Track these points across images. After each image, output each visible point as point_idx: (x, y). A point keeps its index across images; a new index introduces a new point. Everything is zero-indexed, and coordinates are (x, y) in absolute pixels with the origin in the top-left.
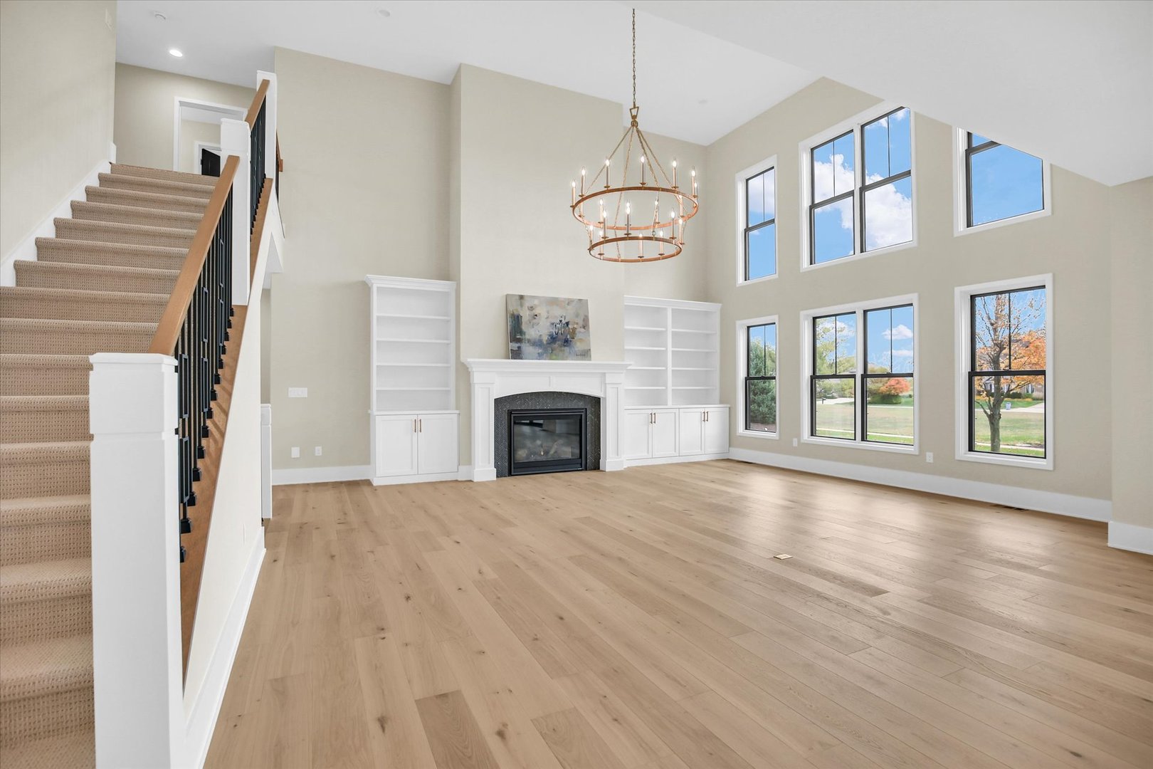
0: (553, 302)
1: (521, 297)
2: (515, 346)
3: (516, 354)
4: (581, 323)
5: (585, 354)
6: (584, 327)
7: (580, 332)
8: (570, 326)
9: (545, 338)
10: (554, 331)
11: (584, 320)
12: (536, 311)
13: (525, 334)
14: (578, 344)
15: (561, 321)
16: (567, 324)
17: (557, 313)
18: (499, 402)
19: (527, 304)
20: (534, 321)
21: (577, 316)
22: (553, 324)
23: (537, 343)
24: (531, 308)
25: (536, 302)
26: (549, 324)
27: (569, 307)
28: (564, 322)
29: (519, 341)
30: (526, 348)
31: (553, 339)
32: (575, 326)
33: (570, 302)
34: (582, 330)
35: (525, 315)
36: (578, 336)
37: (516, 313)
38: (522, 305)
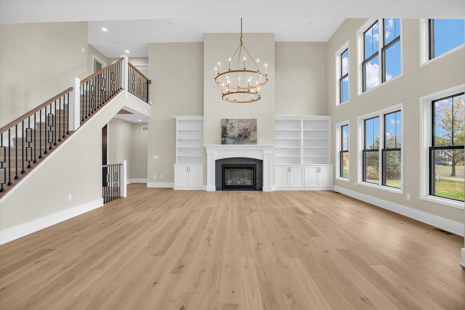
0: (241, 121)
1: (227, 120)
2: (224, 139)
3: (224, 142)
4: (253, 128)
5: (255, 142)
6: (254, 131)
7: (252, 133)
8: (248, 130)
9: (236, 136)
10: (240, 133)
11: (254, 127)
12: (233, 125)
13: (228, 134)
14: (251, 138)
15: (244, 128)
16: (247, 129)
17: (242, 125)
18: (217, 161)
19: (230, 122)
20: (232, 129)
21: (251, 126)
22: (240, 130)
23: (233, 138)
24: (231, 124)
25: (233, 121)
26: (238, 130)
27: (247, 123)
28: (245, 129)
29: (225, 137)
30: (228, 140)
31: (240, 136)
32: (250, 130)
33: (248, 120)
34: (254, 132)
35: (228, 127)
36: (252, 134)
37: (225, 126)
38: (227, 123)
